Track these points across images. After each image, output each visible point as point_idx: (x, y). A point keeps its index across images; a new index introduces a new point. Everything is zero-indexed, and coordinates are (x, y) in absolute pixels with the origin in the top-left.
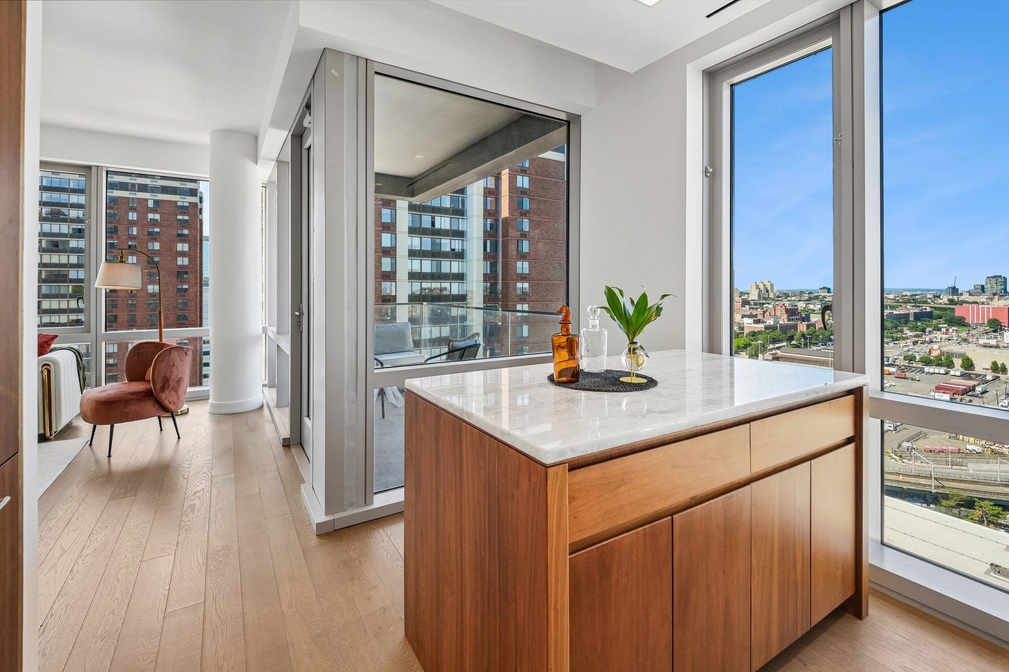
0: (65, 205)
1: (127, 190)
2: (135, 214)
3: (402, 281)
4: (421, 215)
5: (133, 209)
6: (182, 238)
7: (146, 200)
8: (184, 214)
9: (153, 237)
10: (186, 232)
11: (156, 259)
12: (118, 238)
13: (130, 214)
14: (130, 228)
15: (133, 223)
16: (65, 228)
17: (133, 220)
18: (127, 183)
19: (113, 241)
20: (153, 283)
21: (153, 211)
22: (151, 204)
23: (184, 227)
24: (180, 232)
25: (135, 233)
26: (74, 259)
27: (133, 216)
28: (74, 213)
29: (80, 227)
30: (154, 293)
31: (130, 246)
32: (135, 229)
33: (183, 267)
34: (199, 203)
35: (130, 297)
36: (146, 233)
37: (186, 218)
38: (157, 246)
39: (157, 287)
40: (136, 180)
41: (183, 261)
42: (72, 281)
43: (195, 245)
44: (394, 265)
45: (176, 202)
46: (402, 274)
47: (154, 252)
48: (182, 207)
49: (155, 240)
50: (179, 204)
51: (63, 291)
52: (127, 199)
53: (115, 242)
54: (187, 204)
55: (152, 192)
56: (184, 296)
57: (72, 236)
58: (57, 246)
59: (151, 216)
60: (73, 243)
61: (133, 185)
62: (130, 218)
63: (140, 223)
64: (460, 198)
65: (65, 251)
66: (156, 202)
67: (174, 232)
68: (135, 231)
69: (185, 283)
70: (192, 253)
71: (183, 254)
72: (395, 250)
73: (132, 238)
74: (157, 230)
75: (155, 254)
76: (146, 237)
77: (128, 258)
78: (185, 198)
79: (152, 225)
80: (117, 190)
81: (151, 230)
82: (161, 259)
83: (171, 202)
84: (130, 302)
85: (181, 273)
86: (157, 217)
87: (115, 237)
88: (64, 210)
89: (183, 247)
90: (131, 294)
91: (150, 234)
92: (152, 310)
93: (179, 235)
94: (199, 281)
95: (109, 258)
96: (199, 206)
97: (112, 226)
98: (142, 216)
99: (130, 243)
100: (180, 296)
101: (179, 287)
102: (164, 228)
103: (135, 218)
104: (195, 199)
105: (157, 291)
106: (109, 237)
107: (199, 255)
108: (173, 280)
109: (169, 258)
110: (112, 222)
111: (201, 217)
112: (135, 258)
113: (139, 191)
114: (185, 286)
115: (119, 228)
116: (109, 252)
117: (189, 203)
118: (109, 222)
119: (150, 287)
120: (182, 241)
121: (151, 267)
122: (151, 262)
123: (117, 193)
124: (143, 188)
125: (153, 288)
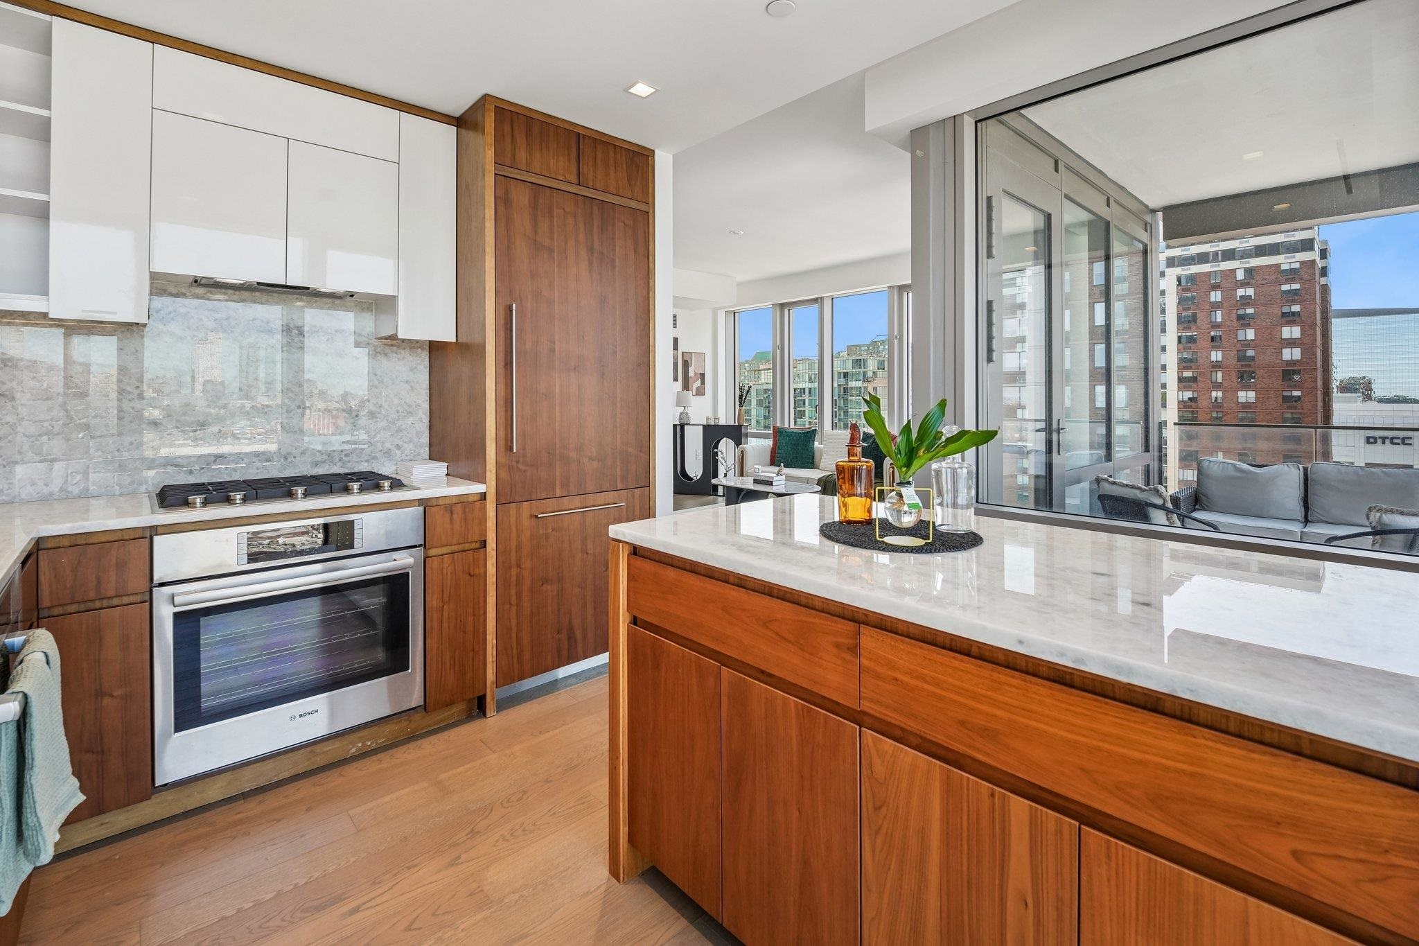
1: (1207, 262)
2: (1219, 293)
5: (1216, 287)
6: (1290, 319)
7: (1233, 271)
8: (1291, 281)
9: (1244, 321)
10: (1296, 308)
11: (1250, 353)
12: (1198, 328)
13: (1213, 294)
14: (1213, 313)
15: (1216, 306)
17: (1216, 302)
18: (1207, 254)
19: (1191, 334)
20: (1247, 387)
21: (1244, 284)
22: (1240, 276)
23: (1293, 302)
24: (1286, 309)
25: (1219, 319)
27: (1216, 296)
30: (1247, 402)
31: (1213, 339)
32: (1219, 314)
33: (1292, 362)
34: (1318, 260)
35: (1214, 407)
36: (1234, 317)
37: (1296, 286)
38: (1250, 334)
39: (1252, 394)
40: (1218, 246)
41: (1292, 354)
43: (1313, 326)
45: (1279, 266)
47: (1247, 344)
48: (1292, 272)
49: (1248, 325)
50: (1284, 267)
52: (1208, 275)
53: (1194, 333)
54: (1297, 266)
55: (1242, 257)
56: (1295, 408)
59: (1240, 292)
62: (1213, 299)
63: (1225, 305)
66: (1249, 272)
67: (1276, 311)
68: (1219, 317)
69: (1296, 387)
70: (1307, 340)
71: (1291, 343)
73: (1216, 326)
74: (1250, 311)
75: (1249, 345)
76: (1235, 323)
77: (1211, 354)
78: (1294, 257)
79: (1243, 305)
80: (1195, 264)
81: (1241, 312)
82: (1257, 353)
83: (1271, 266)
84: (1215, 414)
85: (1288, 372)
86: (1250, 292)
87: (1193, 327)
89: (1294, 332)
90: (1215, 404)
91: (1240, 318)
93: (1284, 315)
94: (1320, 383)
95: (1185, 355)
96: (1320, 263)
97: (1190, 313)
98: (1229, 291)
99: (1213, 334)
100: (1289, 408)
101: (1286, 394)
102: (1262, 308)
103: (1219, 299)
104: (1314, 255)
105: (1253, 400)
106: (1185, 329)
107: (1319, 342)
108: (1277, 383)
109: (1270, 351)
110: (1188, 309)
111: (1323, 281)
112: (1220, 353)
113: (1223, 261)
114: (1297, 393)
115: (1198, 315)
116: (1184, 348)
117: (1302, 263)
118: (1185, 309)
119: (1242, 394)
120: (1291, 323)
121: (1243, 366)
122: (1241, 358)
123: (1196, 269)
124: (1229, 255)
125: (1246, 396)
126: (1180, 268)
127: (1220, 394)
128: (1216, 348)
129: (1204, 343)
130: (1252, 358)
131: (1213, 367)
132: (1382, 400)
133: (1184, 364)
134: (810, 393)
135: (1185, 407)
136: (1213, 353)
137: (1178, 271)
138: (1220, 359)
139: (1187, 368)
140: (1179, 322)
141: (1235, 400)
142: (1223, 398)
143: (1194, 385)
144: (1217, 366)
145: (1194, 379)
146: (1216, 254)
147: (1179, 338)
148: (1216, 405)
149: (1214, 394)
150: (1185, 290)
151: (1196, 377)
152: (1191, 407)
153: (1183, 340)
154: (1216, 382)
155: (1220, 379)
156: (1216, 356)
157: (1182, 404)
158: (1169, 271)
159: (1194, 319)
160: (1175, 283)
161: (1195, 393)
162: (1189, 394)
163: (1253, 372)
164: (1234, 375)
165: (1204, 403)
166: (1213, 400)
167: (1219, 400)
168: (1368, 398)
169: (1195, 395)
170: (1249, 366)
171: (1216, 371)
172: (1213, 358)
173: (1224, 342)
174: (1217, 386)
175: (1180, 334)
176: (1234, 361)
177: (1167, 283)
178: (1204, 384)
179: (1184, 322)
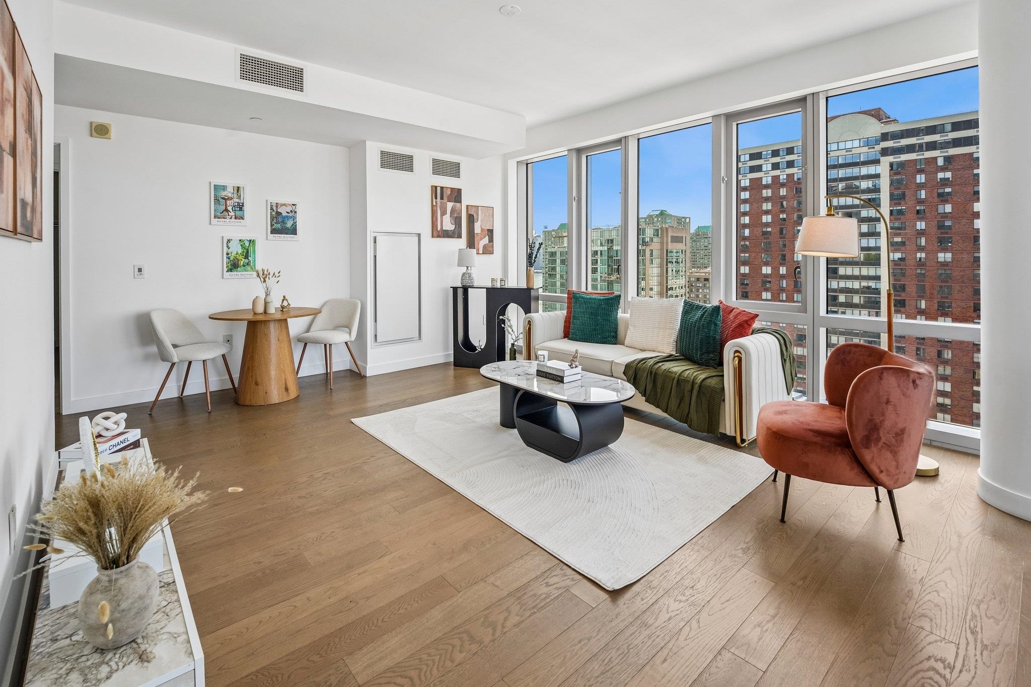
0: (857, 178)
1: (914, 152)
2: (923, 176)
5: (921, 171)
7: (935, 159)
9: (943, 198)
11: (948, 223)
12: (906, 203)
13: (918, 177)
14: (919, 192)
15: (921, 186)
16: (856, 200)
17: (921, 183)
18: (915, 145)
19: (900, 208)
20: (945, 250)
21: (943, 169)
22: (940, 162)
25: (923, 196)
26: (864, 228)
27: (921, 178)
28: (864, 185)
29: (870, 197)
30: (945, 261)
31: (918, 212)
32: (923, 192)
35: (918, 265)
36: (935, 195)
38: (948, 208)
39: (949, 255)
40: (923, 139)
42: (863, 249)
45: (971, 154)
47: (945, 216)
49: (947, 202)
52: (915, 161)
53: (903, 208)
55: (942, 148)
57: (863, 207)
59: (941, 175)
60: (865, 213)
61: (921, 145)
62: (918, 181)
63: (928, 185)
66: (948, 159)
67: (970, 190)
68: (923, 194)
73: (921, 202)
74: (948, 190)
75: (947, 217)
76: (936, 200)
77: (916, 224)
79: (942, 185)
80: (904, 154)
81: (941, 191)
82: (953, 223)
83: (965, 155)
84: (919, 271)
86: (948, 175)
87: (903, 203)
88: (856, 183)
90: (919, 263)
91: (940, 195)
92: (942, 282)
93: (975, 193)
95: (896, 225)
97: (899, 192)
98: (931, 176)
99: (918, 208)
102: (957, 187)
103: (923, 181)
105: (950, 260)
106: (896, 204)
108: (969, 246)
109: (964, 221)
110: (899, 188)
112: (923, 223)
113: (926, 150)
115: (906, 194)
116: (896, 219)
118: (896, 189)
119: (941, 255)
121: (942, 233)
122: (941, 226)
123: (904, 157)
124: (932, 146)
125: (944, 257)
126: (891, 157)
127: (923, 255)
128: (921, 219)
129: (911, 215)
130: (949, 227)
131: (918, 234)
133: (895, 230)
134: (601, 254)
135: (895, 265)
136: (918, 223)
137: (891, 159)
138: (923, 227)
139: (897, 235)
140: (891, 199)
141: (936, 260)
142: (925, 258)
143: (903, 248)
144: (921, 233)
145: (903, 243)
147: (891, 211)
148: (921, 263)
149: (919, 255)
150: (896, 174)
151: (905, 242)
152: (900, 265)
153: (895, 213)
154: (921, 246)
155: (923, 243)
156: (921, 225)
157: (893, 263)
158: (883, 159)
159: (903, 196)
160: (888, 168)
161: (904, 255)
162: (898, 255)
163: (951, 238)
164: (935, 240)
165: (910, 262)
166: (918, 260)
167: (922, 260)
169: (904, 256)
170: (947, 233)
171: (921, 237)
172: (918, 227)
173: (927, 215)
174: (921, 249)
175: (892, 208)
176: (935, 229)
177: (883, 169)
178: (910, 246)
179: (895, 199)
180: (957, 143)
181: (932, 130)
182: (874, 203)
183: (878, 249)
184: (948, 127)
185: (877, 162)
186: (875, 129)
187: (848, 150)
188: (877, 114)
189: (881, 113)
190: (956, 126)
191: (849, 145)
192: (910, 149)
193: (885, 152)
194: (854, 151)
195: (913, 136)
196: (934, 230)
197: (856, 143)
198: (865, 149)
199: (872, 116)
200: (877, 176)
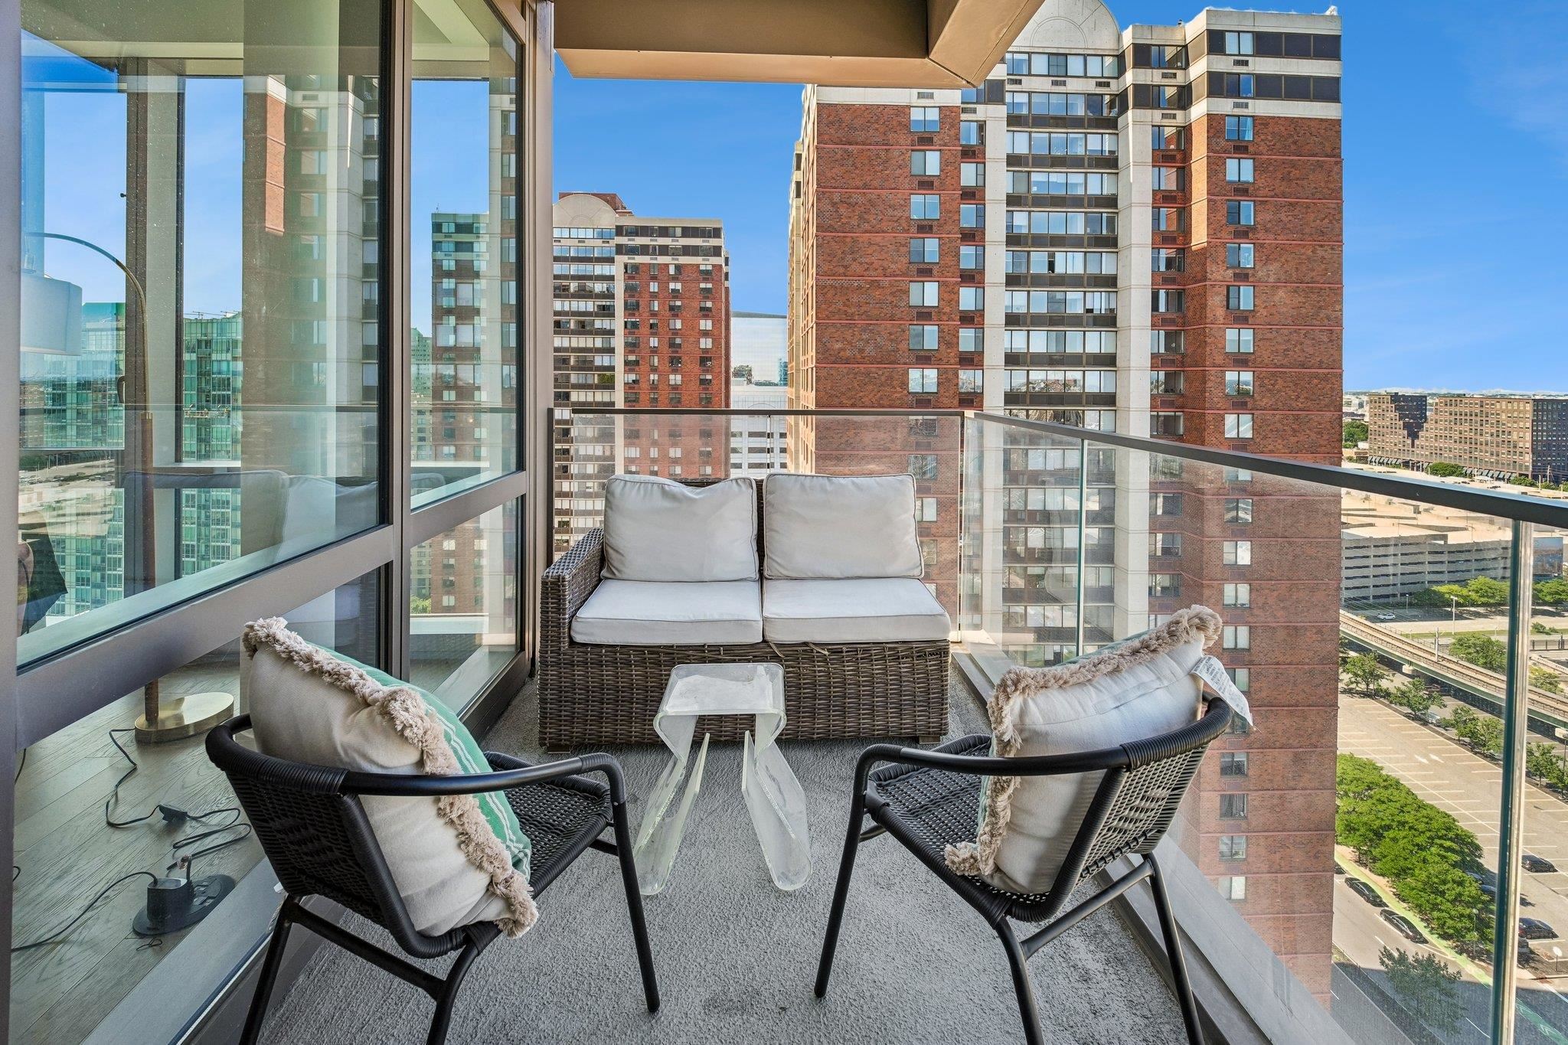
0: (590, 278)
1: (647, 254)
2: (656, 284)
3: (993, 367)
4: (1029, 252)
5: (654, 278)
6: (706, 312)
7: (667, 265)
8: (706, 280)
9: (674, 312)
10: (709, 304)
11: (678, 341)
12: (640, 315)
13: (652, 285)
14: (652, 302)
15: (654, 296)
16: (590, 306)
17: (654, 292)
18: (648, 246)
19: (634, 320)
20: (675, 372)
21: (675, 279)
22: (672, 271)
23: (707, 298)
24: (703, 305)
25: (656, 309)
26: (599, 343)
27: (654, 287)
28: (599, 287)
29: (604, 303)
30: (676, 385)
31: (652, 326)
32: (656, 303)
33: (706, 351)
34: (723, 265)
35: (652, 389)
36: (667, 308)
37: (709, 286)
38: (678, 324)
39: (679, 377)
40: (656, 240)
41: (706, 343)
42: (599, 368)
43: (719, 321)
44: (980, 340)
45: (699, 266)
46: (994, 356)
47: (676, 332)
48: (707, 272)
49: (676, 316)
50: (702, 268)
51: (590, 381)
52: (648, 266)
53: (637, 320)
54: (710, 268)
55: (673, 255)
56: (708, 388)
57: (597, 315)
58: (583, 327)
59: (672, 286)
60: (598, 324)
62: (652, 289)
63: (661, 296)
64: (1104, 215)
65: (590, 333)
66: (678, 267)
67: (696, 305)
68: (656, 306)
69: (707, 371)
70: (716, 333)
71: (706, 334)
72: (983, 316)
73: (654, 314)
74: (678, 303)
75: (677, 334)
76: (668, 313)
77: (649, 340)
78: (709, 260)
79: (674, 297)
80: (637, 255)
81: (672, 303)
82: (683, 341)
83: (693, 265)
84: (650, 395)
85: (704, 359)
86: (679, 286)
87: (636, 314)
88: (589, 284)
89: (706, 324)
90: (651, 385)
91: (672, 308)
93: (702, 309)
94: (723, 369)
95: (630, 340)
96: (725, 269)
97: (633, 300)
98: (664, 286)
99: (651, 321)
100: (704, 389)
101: (702, 377)
102: (686, 301)
103: (656, 290)
104: (720, 261)
105: (679, 383)
106: (630, 315)
107: (723, 335)
108: (695, 368)
109: (692, 340)
110: (633, 296)
111: (727, 284)
112: (656, 340)
113: (660, 255)
114: (709, 377)
115: (640, 303)
116: (630, 333)
117: (714, 266)
118: (630, 296)
119: (672, 377)
120: (706, 317)
121: (673, 352)
122: (672, 345)
123: (639, 259)
124: (664, 250)
125: (675, 379)
126: (626, 257)
127: (656, 377)
128: (654, 334)
129: (645, 330)
130: (679, 345)
131: (652, 352)
132: (758, 384)
133: (631, 347)
135: (630, 388)
136: (652, 339)
137: (625, 259)
138: (656, 345)
139: (632, 352)
140: (626, 309)
141: (665, 382)
142: (658, 380)
143: (637, 368)
144: (654, 351)
145: (637, 363)
146: (654, 247)
147: (626, 323)
148: (654, 387)
149: (652, 377)
150: (631, 278)
151: (639, 361)
152: (634, 387)
153: (629, 325)
154: (654, 366)
155: (656, 363)
156: (654, 342)
157: (630, 386)
158: (617, 258)
159: (637, 306)
160: (623, 270)
161: (637, 376)
162: (632, 377)
163: (680, 358)
164: (667, 360)
165: (644, 385)
166: (651, 382)
167: (655, 383)
168: (750, 381)
169: (638, 378)
170: (677, 352)
171: (654, 356)
172: (652, 344)
173: (660, 330)
174: (654, 370)
175: (625, 320)
176: (666, 347)
177: (616, 270)
178: (644, 367)
179: (631, 308)
180: (687, 251)
181: (664, 232)
182: (607, 312)
183: (612, 368)
184: (679, 232)
185: (611, 260)
186: (609, 219)
187: (581, 240)
188: (611, 200)
189: (617, 200)
190: (687, 232)
191: (582, 234)
192: (644, 250)
193: (620, 249)
194: (588, 243)
195: (647, 236)
196: (666, 351)
197: (590, 234)
198: (599, 242)
199: (607, 202)
200: (611, 278)
